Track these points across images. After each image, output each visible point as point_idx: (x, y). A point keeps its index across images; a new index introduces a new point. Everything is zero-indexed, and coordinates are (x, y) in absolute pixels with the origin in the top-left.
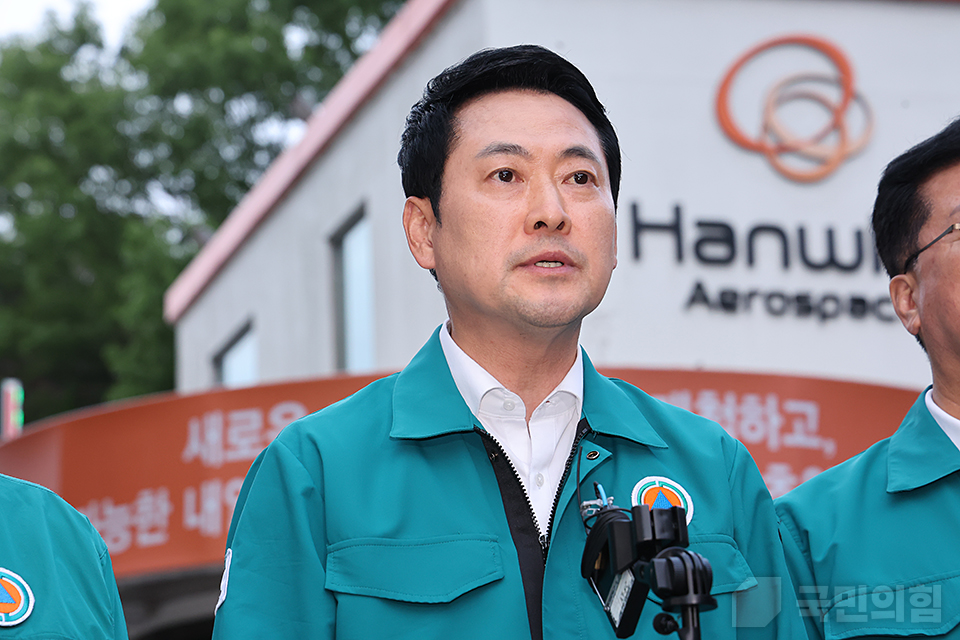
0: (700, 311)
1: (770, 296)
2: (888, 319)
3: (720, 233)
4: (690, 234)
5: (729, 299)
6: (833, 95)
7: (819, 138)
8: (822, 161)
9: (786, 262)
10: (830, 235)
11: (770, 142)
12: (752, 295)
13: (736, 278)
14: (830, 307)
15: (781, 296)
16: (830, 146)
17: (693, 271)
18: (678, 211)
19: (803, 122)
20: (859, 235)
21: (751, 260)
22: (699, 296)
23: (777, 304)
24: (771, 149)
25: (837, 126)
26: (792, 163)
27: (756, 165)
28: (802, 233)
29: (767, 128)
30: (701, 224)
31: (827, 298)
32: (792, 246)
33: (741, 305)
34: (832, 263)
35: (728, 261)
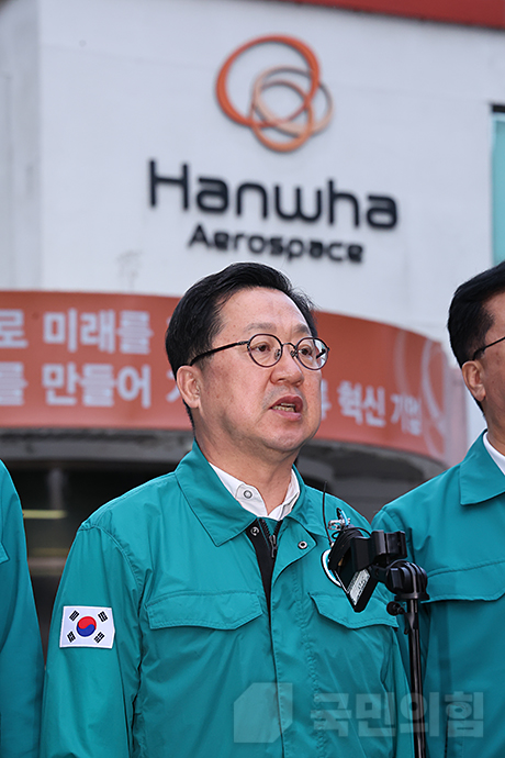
0: (200, 248)
1: (252, 239)
2: (338, 260)
3: (217, 187)
4: (194, 188)
5: (222, 239)
6: (304, 84)
7: (293, 118)
8: (295, 136)
9: (265, 214)
10: (298, 192)
11: (256, 119)
12: (239, 236)
13: (228, 223)
14: (296, 248)
15: (260, 238)
16: (300, 125)
17: (195, 217)
18: (185, 168)
19: (281, 104)
20: (319, 194)
21: (239, 211)
22: (199, 236)
23: (257, 245)
24: (255, 124)
25: (306, 108)
26: (272, 136)
27: (246, 135)
28: (277, 190)
29: (254, 107)
30: (202, 180)
31: (293, 242)
32: (270, 200)
33: (230, 244)
34: (299, 215)
35: (222, 210)
